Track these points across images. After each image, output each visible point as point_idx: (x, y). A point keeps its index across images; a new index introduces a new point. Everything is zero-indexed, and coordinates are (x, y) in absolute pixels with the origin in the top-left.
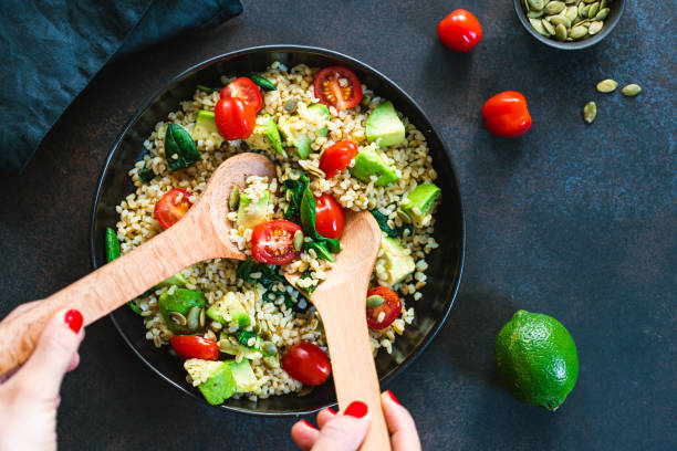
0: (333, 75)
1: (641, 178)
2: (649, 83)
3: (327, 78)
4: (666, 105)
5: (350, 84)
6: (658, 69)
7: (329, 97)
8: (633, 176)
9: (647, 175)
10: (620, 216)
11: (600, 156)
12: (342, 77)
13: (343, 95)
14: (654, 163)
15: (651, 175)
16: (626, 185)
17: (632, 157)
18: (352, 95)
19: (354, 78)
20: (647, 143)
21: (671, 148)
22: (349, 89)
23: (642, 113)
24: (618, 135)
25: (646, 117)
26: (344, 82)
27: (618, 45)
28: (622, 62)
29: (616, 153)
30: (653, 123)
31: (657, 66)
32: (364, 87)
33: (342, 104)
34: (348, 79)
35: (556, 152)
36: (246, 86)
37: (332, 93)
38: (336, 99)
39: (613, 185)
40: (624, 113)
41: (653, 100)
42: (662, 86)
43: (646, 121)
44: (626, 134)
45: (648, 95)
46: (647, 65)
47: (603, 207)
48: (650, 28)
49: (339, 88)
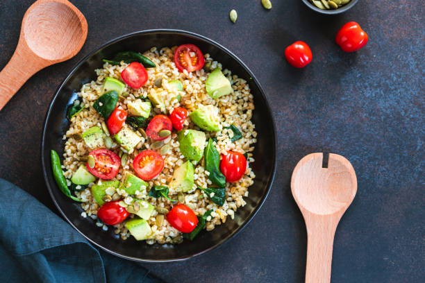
0: (186, 50)
1: (397, 163)
2: (411, 105)
3: (182, 51)
4: (419, 120)
5: (197, 56)
6: (418, 97)
7: (184, 63)
8: (391, 161)
9: (401, 162)
10: (380, 185)
11: (373, 146)
12: (192, 51)
13: (192, 62)
14: (406, 155)
15: (403, 163)
16: (387, 166)
17: (393, 149)
18: (197, 63)
19: (199, 52)
20: (404, 142)
21: (419, 147)
22: (196, 59)
23: (403, 123)
24: (386, 134)
25: (406, 126)
26: (193, 54)
27: (395, 78)
28: (396, 89)
29: (383, 145)
30: (409, 130)
31: (417, 95)
32: (208, 56)
33: (192, 68)
34: (195, 52)
35: (346, 139)
36: (137, 68)
37: (185, 61)
38: (188, 65)
39: (379, 164)
40: (392, 121)
41: (412, 116)
42: (419, 107)
43: (405, 128)
44: (392, 134)
45: (409, 112)
46: (411, 94)
47: (370, 177)
48: (416, 71)
49: (189, 58)
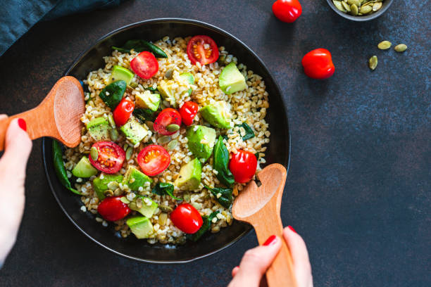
0: (200, 42)
1: (407, 106)
2: (413, 43)
3: (196, 43)
4: (424, 57)
5: (211, 47)
6: (419, 34)
7: (197, 55)
8: (401, 105)
9: (411, 104)
10: (394, 132)
11: (380, 92)
12: (206, 42)
13: (206, 55)
14: (416, 96)
15: (413, 105)
16: (398, 111)
17: (401, 92)
18: (211, 56)
19: (213, 43)
20: (411, 83)
21: (428, 86)
22: (210, 51)
23: (407, 63)
24: (392, 78)
25: (410, 66)
27: (392, 18)
28: (394, 29)
29: (390, 90)
30: (415, 69)
31: (418, 32)
32: (223, 48)
33: (205, 61)
34: (210, 45)
35: (351, 89)
37: (199, 52)
38: (201, 57)
39: (389, 111)
40: (396, 63)
41: (415, 55)
42: (421, 45)
43: (411, 69)
44: (397, 77)
45: (412, 51)
46: (411, 31)
47: (382, 125)
49: (203, 49)
